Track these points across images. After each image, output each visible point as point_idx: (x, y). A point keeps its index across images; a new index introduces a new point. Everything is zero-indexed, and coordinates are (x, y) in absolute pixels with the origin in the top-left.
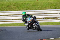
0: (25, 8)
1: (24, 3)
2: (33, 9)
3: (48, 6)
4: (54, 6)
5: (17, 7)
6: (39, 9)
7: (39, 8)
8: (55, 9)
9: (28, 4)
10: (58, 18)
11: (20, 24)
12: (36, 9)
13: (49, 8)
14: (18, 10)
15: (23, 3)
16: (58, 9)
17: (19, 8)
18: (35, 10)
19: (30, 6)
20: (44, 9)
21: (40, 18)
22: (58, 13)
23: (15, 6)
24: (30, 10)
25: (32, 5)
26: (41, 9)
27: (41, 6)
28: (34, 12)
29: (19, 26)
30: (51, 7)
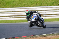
0: (11, 5)
2: (19, 6)
3: (34, 4)
4: (39, 3)
5: (3, 4)
6: (25, 6)
8: (41, 6)
9: (14, 1)
10: (43, 15)
11: (6, 21)
12: (22, 7)
13: (34, 5)
14: (4, 8)
16: (43, 6)
17: (5, 6)
19: (16, 3)
20: (29, 6)
22: (43, 10)
23: (1, 4)
24: (16, 7)
25: (18, 2)
26: (26, 7)
27: (26, 4)
29: (6, 23)
30: (36, 4)
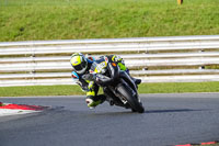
1: (132, 10)
7: (186, 27)
15: (126, 12)
18: (171, 35)
21: (189, 67)
28: (168, 44)
